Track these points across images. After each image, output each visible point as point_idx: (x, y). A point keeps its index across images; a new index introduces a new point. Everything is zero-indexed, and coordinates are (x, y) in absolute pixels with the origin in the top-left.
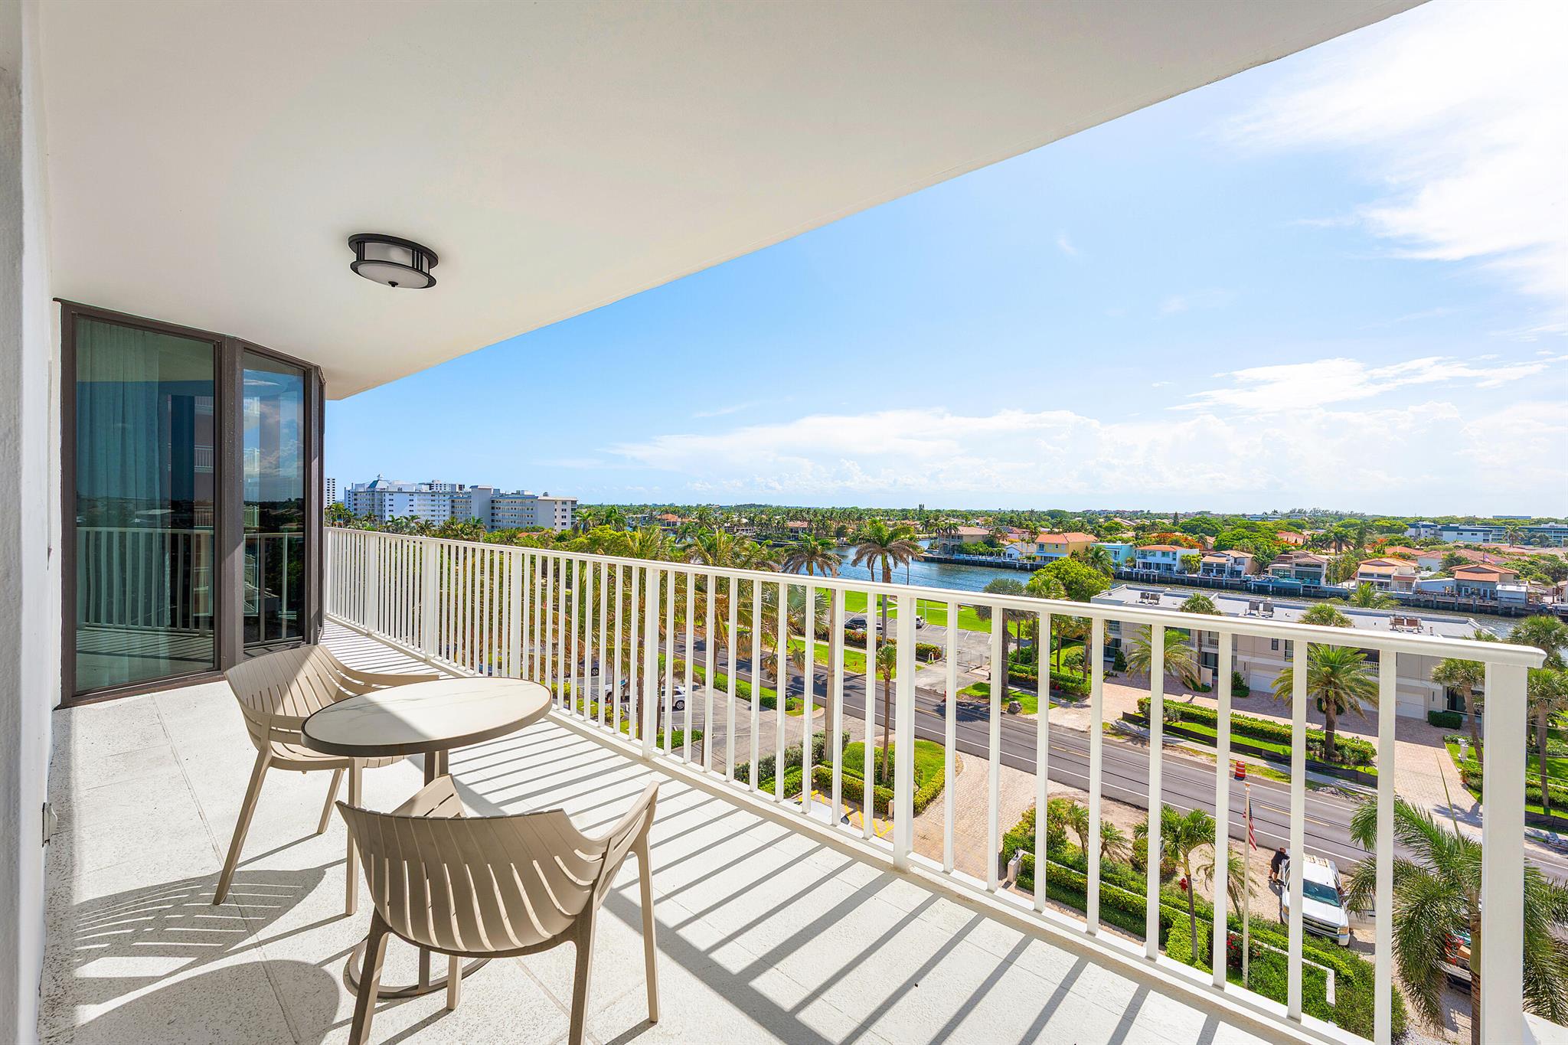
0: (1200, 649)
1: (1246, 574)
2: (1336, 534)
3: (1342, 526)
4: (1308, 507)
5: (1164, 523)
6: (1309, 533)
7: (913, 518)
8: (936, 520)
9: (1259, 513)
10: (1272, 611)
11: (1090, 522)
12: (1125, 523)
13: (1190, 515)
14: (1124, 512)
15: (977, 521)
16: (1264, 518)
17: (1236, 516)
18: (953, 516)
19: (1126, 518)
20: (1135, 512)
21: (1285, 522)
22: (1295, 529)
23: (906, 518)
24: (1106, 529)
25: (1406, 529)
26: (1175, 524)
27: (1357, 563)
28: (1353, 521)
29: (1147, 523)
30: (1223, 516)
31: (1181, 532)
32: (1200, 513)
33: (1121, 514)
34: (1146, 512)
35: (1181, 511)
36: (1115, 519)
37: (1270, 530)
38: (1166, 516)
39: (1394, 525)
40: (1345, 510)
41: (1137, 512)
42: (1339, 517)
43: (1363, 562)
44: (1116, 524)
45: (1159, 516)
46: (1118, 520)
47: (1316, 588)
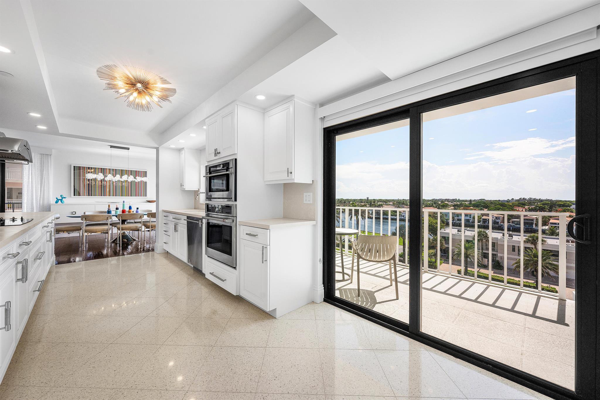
0: (482, 251)
1: (501, 223)
2: (539, 207)
3: (542, 204)
4: (527, 197)
5: (465, 204)
6: (528, 207)
7: (365, 202)
8: (374, 203)
9: (506, 199)
10: (512, 237)
11: (435, 203)
12: (450, 203)
13: (476, 200)
14: (449, 199)
15: (390, 203)
16: (508, 201)
17: (496, 200)
18: (380, 201)
19: (449, 202)
20: (453, 200)
21: (517, 203)
22: (522, 205)
23: (362, 202)
24: (442, 206)
25: (571, 205)
26: (470, 204)
27: (549, 219)
28: (547, 202)
29: (458, 203)
30: (490, 201)
31: (473, 207)
32: (480, 200)
33: (448, 200)
34: (458, 199)
35: (473, 199)
36: (445, 202)
37: (511, 206)
38: (466, 201)
39: (566, 204)
40: (543, 198)
41: (454, 199)
42: (541, 201)
43: (552, 218)
44: (446, 204)
45: (463, 201)
46: (446, 202)
47: (531, 228)
